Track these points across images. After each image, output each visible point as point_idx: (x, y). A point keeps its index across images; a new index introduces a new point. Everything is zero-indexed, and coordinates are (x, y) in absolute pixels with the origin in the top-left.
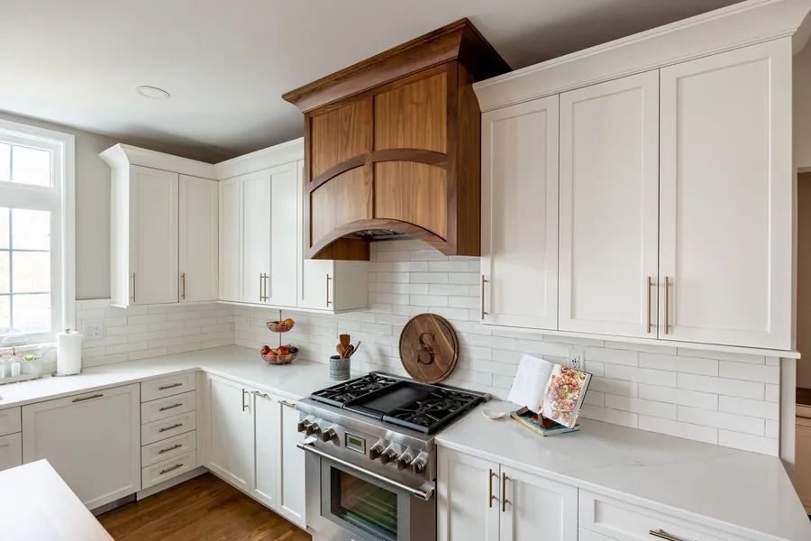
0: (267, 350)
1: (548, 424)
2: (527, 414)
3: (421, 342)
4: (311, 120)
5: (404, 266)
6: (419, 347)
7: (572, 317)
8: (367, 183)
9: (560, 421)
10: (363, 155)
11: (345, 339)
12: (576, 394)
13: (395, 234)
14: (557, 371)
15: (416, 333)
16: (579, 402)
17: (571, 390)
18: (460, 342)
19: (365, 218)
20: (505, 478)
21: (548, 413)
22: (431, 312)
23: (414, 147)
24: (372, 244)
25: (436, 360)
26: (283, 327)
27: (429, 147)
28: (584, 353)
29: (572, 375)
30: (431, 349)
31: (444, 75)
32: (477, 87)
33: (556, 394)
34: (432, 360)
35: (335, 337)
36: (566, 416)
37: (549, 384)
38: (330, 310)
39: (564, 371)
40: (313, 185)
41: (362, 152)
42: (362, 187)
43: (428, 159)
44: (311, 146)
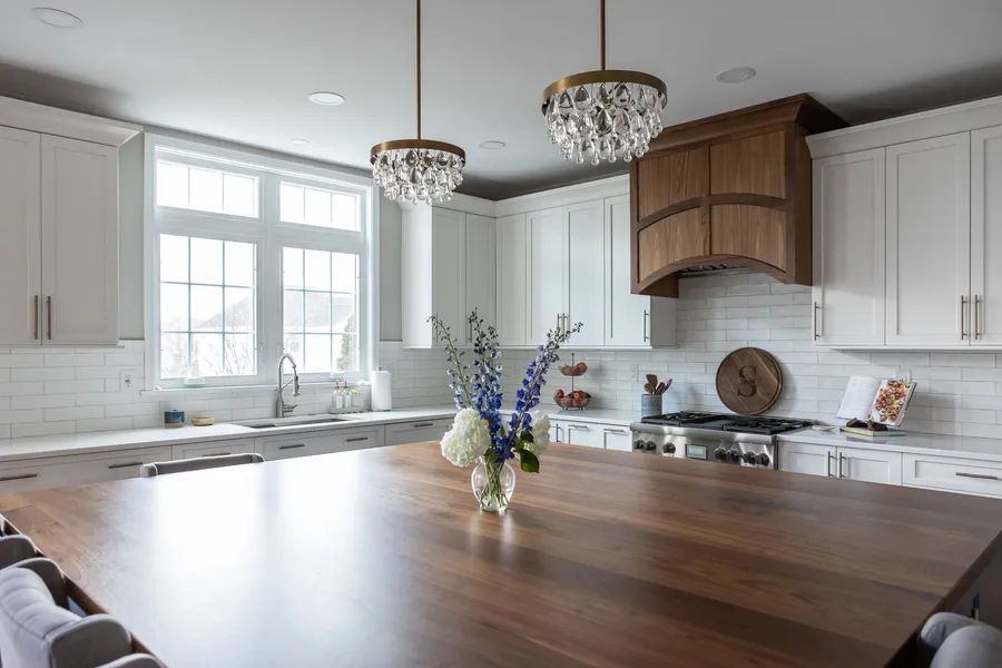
0: (561, 394)
1: (878, 427)
2: (857, 424)
3: (741, 375)
4: (638, 164)
5: (719, 302)
6: (739, 381)
7: (898, 333)
8: (703, 223)
9: (888, 422)
10: (698, 198)
11: (652, 379)
12: (902, 400)
13: (705, 269)
14: (884, 386)
15: (736, 367)
16: (904, 407)
17: (897, 398)
18: (785, 373)
19: (702, 254)
20: (841, 458)
21: (876, 417)
22: (752, 345)
23: (753, 192)
24: (680, 280)
25: (759, 392)
26: (579, 370)
27: (768, 193)
28: (911, 372)
29: (899, 386)
30: (753, 382)
31: (782, 134)
32: (809, 139)
33: (884, 403)
34: (754, 392)
35: (635, 379)
36: (893, 417)
37: (877, 397)
38: (647, 345)
39: (891, 384)
40: (640, 224)
41: (698, 195)
42: (696, 229)
43: (768, 202)
44: (638, 188)
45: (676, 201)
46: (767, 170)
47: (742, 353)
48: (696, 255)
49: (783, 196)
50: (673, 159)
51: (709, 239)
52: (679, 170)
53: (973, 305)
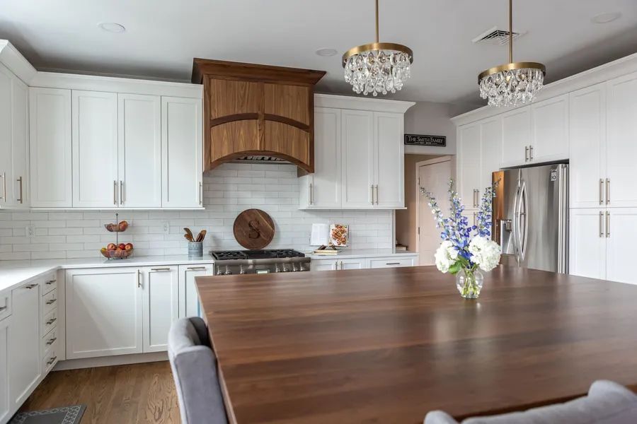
2: (323, 248)
3: (250, 226)
4: (210, 79)
5: (233, 180)
6: (249, 229)
7: (347, 200)
8: (260, 130)
9: (342, 245)
10: (257, 114)
12: (345, 234)
14: (333, 227)
15: (246, 221)
16: (347, 237)
17: (342, 233)
18: (274, 223)
20: (341, 264)
25: (261, 235)
26: (123, 227)
27: (299, 120)
29: (342, 227)
30: (257, 229)
31: (307, 88)
32: (315, 96)
33: (336, 236)
34: (259, 235)
35: (167, 232)
36: (344, 242)
37: (331, 232)
38: (200, 207)
39: (337, 226)
40: (211, 123)
41: (255, 112)
42: (255, 133)
43: (300, 126)
44: (210, 97)
45: (240, 112)
46: (299, 107)
47: (249, 212)
48: (254, 149)
49: (308, 124)
50: (238, 84)
51: (263, 140)
52: (242, 92)
53: (375, 189)
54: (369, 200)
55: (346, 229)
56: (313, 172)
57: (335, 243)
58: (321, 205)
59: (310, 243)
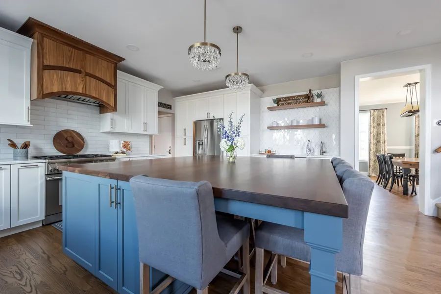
2: (117, 153)
3: (67, 139)
4: (43, 38)
6: (66, 142)
7: (131, 129)
8: (82, 81)
10: (80, 71)
12: (130, 146)
15: (63, 136)
25: (75, 146)
27: (108, 81)
29: (127, 142)
30: (72, 142)
31: (113, 65)
32: (118, 71)
33: (124, 146)
34: (73, 146)
36: (129, 150)
37: (122, 145)
38: (29, 124)
39: (124, 142)
40: (43, 68)
41: (79, 69)
42: (79, 81)
43: (109, 84)
44: (43, 49)
45: (67, 66)
46: (108, 74)
47: (66, 131)
48: (78, 91)
49: (113, 84)
50: (66, 48)
51: (85, 87)
52: (69, 54)
53: (145, 124)
54: (142, 129)
55: (130, 143)
56: (116, 111)
57: (124, 150)
58: (117, 130)
59: (109, 150)
